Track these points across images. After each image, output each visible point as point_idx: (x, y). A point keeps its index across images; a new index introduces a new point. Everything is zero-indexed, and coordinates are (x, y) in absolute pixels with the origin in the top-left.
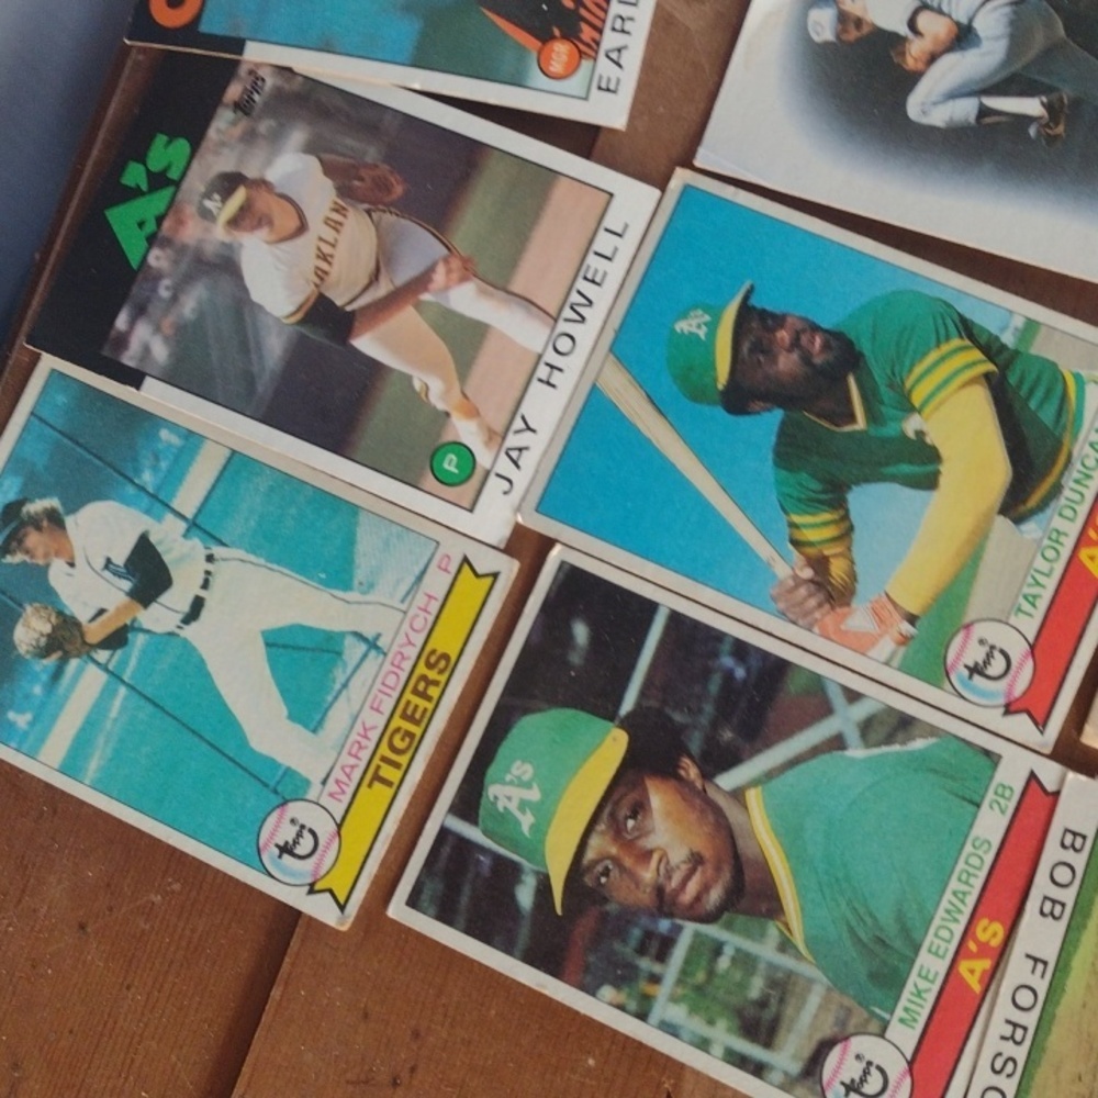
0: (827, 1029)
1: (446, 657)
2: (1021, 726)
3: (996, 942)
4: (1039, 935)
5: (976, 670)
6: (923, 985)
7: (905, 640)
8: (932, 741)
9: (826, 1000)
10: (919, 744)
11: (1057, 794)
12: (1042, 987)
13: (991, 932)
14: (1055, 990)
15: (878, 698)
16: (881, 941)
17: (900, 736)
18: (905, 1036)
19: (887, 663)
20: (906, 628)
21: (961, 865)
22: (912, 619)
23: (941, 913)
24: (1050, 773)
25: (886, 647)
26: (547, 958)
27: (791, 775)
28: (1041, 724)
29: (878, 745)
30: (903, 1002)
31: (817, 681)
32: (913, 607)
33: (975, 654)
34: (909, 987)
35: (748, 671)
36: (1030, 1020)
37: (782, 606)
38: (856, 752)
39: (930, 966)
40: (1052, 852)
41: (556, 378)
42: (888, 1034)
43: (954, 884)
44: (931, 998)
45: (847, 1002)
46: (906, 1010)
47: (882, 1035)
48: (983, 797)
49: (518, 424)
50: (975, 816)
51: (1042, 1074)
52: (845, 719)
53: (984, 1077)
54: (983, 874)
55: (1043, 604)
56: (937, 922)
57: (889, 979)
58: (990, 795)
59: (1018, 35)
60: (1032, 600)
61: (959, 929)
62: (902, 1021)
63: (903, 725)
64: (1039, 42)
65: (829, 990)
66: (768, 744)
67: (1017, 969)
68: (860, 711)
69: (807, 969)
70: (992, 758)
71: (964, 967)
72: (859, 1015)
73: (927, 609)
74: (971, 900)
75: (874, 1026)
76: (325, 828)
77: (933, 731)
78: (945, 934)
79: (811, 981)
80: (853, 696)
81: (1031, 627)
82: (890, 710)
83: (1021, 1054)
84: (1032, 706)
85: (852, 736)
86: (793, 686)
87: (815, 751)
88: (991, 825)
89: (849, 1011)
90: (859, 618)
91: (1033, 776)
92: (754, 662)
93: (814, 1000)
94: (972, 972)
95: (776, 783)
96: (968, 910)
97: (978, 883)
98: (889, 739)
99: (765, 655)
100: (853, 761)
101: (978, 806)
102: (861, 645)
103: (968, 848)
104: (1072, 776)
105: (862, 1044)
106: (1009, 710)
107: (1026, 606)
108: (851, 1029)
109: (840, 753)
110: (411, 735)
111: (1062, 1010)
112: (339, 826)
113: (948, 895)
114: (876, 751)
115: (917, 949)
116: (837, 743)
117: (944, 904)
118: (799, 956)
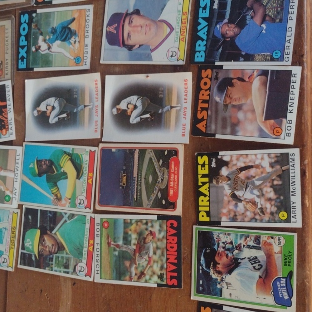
0: (75, 264)
1: (15, 227)
2: (88, 210)
3: (93, 243)
4: (97, 240)
5: (80, 204)
6: (85, 253)
7: (70, 203)
8: (77, 216)
9: (74, 259)
10: (76, 217)
11: (94, 218)
12: (99, 248)
13: (91, 242)
14: (101, 247)
15: (69, 213)
16: (78, 248)
17: (73, 217)
18: (85, 261)
19: (68, 207)
20: (70, 201)
21: (85, 233)
22: (70, 199)
23: (85, 241)
24: (93, 215)
25: (68, 205)
26: (38, 266)
27: (61, 229)
28: (90, 208)
29: (71, 219)
30: (83, 256)
31: (61, 213)
32: (69, 198)
33: (79, 201)
34: (83, 254)
35: (52, 215)
36: (99, 253)
37: (53, 203)
38: (68, 222)
39: (85, 249)
40: (96, 227)
41: (17, 180)
42: (83, 262)
43: (85, 237)
44: (86, 254)
45: (77, 259)
46: (84, 257)
47: (82, 262)
48: (85, 222)
49: (14, 189)
50: (85, 225)
51: (103, 260)
52: (66, 217)
53: (96, 263)
54: (88, 234)
55: (86, 190)
56: (84, 243)
57: (81, 254)
58: (86, 222)
59: (60, 105)
60: (84, 190)
61: (87, 243)
62: (84, 259)
63: (73, 215)
64: (63, 105)
65: (74, 258)
66: (57, 225)
67: (96, 246)
68: (67, 215)
69: (70, 256)
70: (85, 216)
71: (89, 248)
72: (78, 260)
73: (71, 197)
74: (88, 238)
75: (81, 261)
76: (7, 257)
77: (77, 215)
78: (86, 244)
79: (71, 257)
80: (66, 213)
81: (85, 194)
82: (71, 214)
83: (99, 258)
84: (88, 206)
85: (67, 219)
86: (58, 215)
87: (63, 223)
88: (88, 226)
89: (77, 260)
90: (63, 202)
91: (91, 217)
92: (52, 213)
93: (72, 260)
94: (91, 248)
95: (59, 230)
96: (88, 240)
97: (88, 235)
98: (72, 218)
99: (53, 212)
100: (68, 223)
101: (85, 224)
102: (64, 205)
103: (86, 231)
104: (96, 215)
105: (80, 264)
106: (85, 208)
107: (84, 192)
108: (78, 262)
109: (66, 223)
110: (13, 240)
111: (103, 250)
112: (9, 256)
113: (85, 238)
114: (71, 220)
115: (83, 248)
116: (66, 221)
117: (85, 240)
118: (69, 254)
